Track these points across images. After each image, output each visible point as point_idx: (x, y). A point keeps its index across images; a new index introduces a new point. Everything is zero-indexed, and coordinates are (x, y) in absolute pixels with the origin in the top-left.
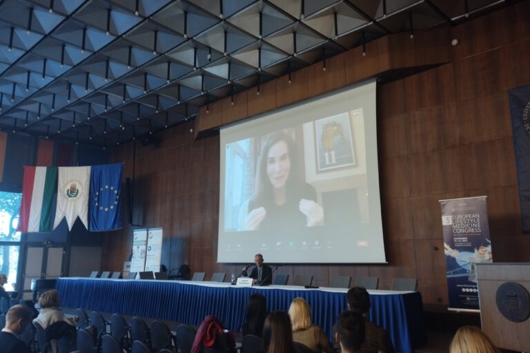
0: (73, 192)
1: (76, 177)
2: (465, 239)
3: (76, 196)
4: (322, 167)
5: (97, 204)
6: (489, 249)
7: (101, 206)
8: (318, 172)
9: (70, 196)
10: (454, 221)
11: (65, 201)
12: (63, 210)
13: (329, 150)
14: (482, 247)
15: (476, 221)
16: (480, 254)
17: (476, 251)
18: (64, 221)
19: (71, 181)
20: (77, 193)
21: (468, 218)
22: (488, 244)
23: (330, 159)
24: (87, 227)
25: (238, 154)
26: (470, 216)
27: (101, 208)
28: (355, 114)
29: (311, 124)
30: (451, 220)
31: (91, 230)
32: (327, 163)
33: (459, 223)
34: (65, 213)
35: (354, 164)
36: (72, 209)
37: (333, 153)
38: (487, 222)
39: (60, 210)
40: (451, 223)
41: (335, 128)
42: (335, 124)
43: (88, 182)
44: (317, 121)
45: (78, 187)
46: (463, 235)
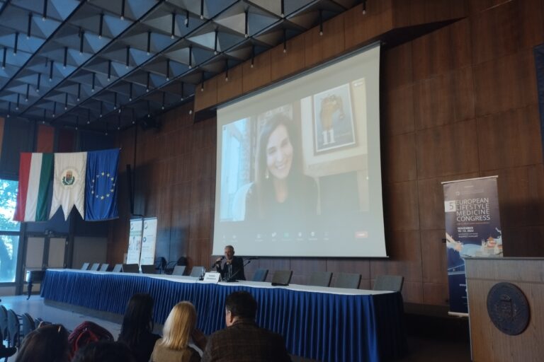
0: (69, 180)
1: (72, 164)
2: (470, 229)
3: (72, 184)
4: (320, 148)
5: (93, 192)
7: (97, 194)
8: (316, 154)
9: (66, 184)
10: (458, 207)
11: (61, 189)
12: (59, 198)
13: (328, 129)
14: (491, 238)
15: (484, 206)
16: (488, 246)
17: (483, 243)
18: (60, 210)
19: (68, 168)
20: (73, 182)
21: (475, 203)
22: (499, 234)
23: (329, 139)
24: (83, 217)
25: (234, 136)
26: (477, 200)
27: (97, 197)
28: (356, 85)
29: (309, 98)
30: (455, 206)
31: (87, 219)
32: (326, 143)
33: (465, 209)
34: (61, 201)
35: (354, 143)
36: (69, 198)
37: (332, 131)
38: (498, 208)
39: (57, 199)
40: (454, 210)
41: (335, 103)
42: (334, 98)
43: (85, 169)
44: (315, 96)
45: (74, 174)
46: (469, 224)
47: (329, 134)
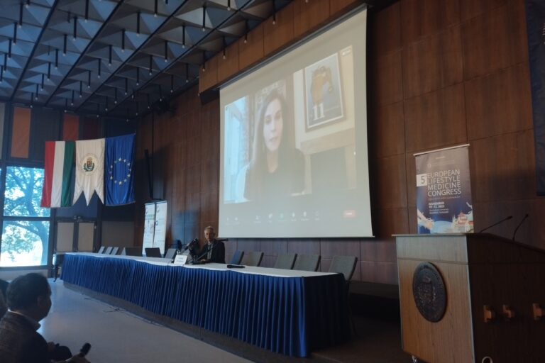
0: (89, 166)
1: (92, 150)
2: (441, 204)
3: (92, 170)
4: (311, 124)
5: (111, 178)
6: (470, 216)
7: (116, 179)
8: (308, 130)
9: (87, 171)
10: (429, 180)
11: (83, 175)
12: (81, 184)
13: (318, 103)
14: (461, 214)
15: (455, 179)
16: (459, 223)
17: (454, 220)
18: (82, 195)
19: (88, 154)
20: (93, 167)
21: (446, 175)
23: (319, 115)
24: (103, 202)
25: (235, 116)
26: (448, 172)
29: (300, 72)
30: (426, 178)
31: (107, 204)
32: (316, 118)
33: (436, 183)
34: (83, 187)
35: (342, 116)
36: (90, 184)
37: (321, 105)
38: (469, 180)
39: (79, 185)
40: (426, 184)
41: (324, 75)
42: (324, 69)
43: (103, 155)
44: (307, 68)
45: (94, 161)
46: (440, 199)
47: (319, 108)
